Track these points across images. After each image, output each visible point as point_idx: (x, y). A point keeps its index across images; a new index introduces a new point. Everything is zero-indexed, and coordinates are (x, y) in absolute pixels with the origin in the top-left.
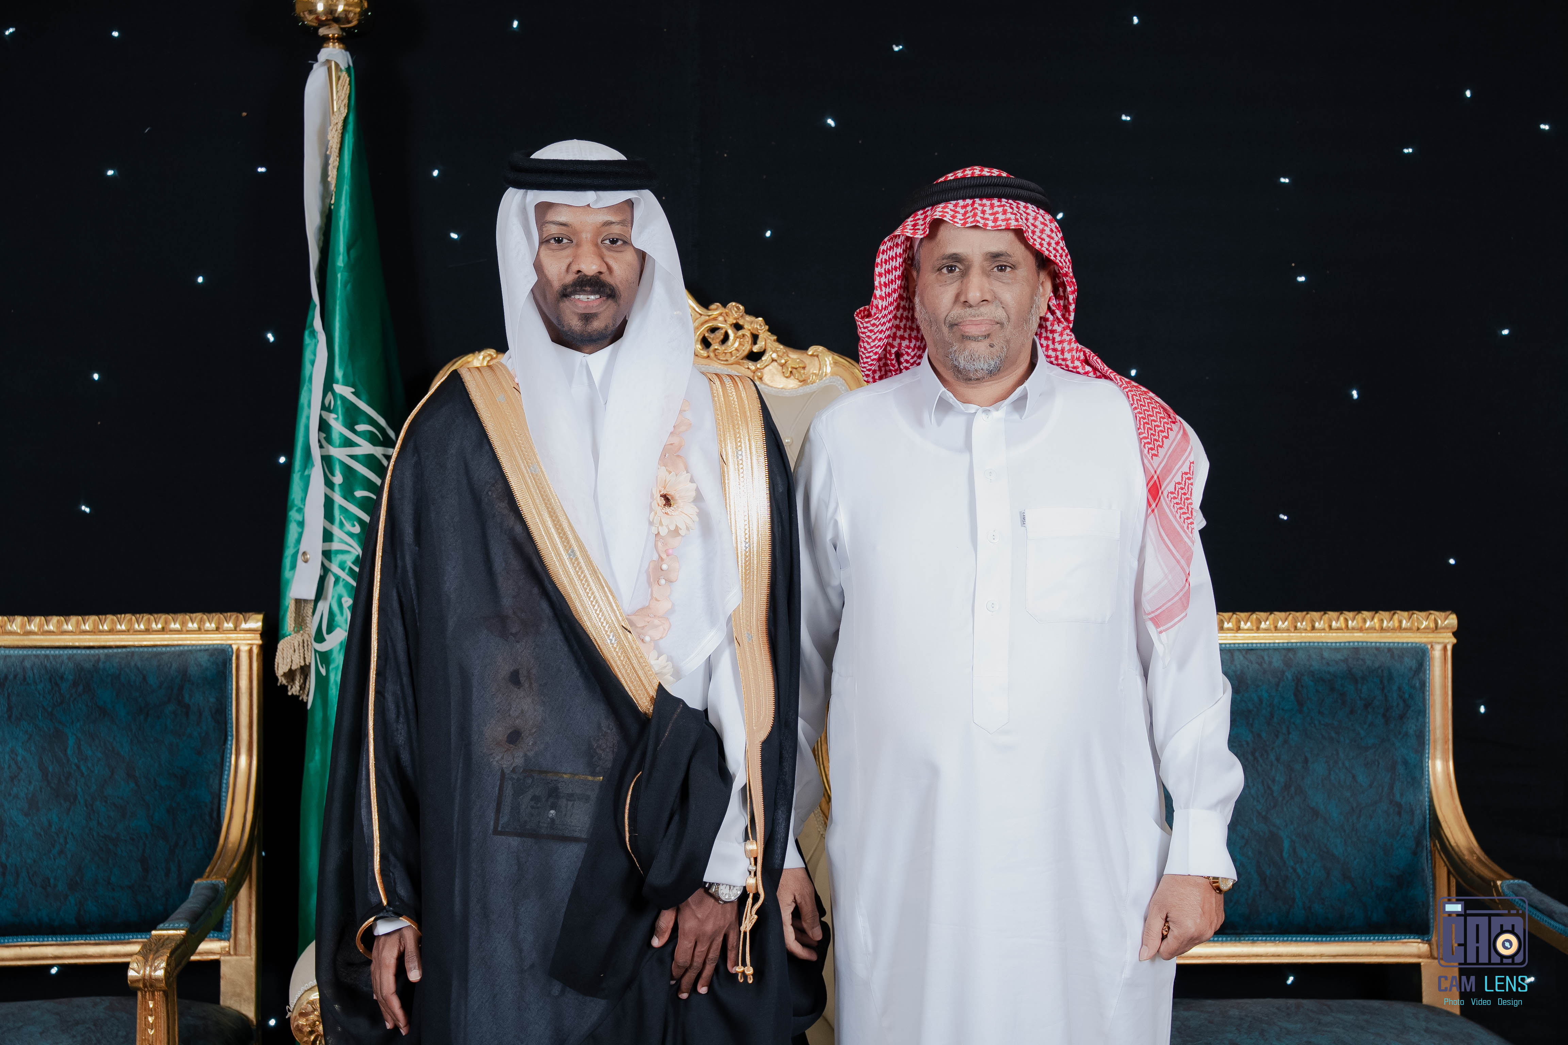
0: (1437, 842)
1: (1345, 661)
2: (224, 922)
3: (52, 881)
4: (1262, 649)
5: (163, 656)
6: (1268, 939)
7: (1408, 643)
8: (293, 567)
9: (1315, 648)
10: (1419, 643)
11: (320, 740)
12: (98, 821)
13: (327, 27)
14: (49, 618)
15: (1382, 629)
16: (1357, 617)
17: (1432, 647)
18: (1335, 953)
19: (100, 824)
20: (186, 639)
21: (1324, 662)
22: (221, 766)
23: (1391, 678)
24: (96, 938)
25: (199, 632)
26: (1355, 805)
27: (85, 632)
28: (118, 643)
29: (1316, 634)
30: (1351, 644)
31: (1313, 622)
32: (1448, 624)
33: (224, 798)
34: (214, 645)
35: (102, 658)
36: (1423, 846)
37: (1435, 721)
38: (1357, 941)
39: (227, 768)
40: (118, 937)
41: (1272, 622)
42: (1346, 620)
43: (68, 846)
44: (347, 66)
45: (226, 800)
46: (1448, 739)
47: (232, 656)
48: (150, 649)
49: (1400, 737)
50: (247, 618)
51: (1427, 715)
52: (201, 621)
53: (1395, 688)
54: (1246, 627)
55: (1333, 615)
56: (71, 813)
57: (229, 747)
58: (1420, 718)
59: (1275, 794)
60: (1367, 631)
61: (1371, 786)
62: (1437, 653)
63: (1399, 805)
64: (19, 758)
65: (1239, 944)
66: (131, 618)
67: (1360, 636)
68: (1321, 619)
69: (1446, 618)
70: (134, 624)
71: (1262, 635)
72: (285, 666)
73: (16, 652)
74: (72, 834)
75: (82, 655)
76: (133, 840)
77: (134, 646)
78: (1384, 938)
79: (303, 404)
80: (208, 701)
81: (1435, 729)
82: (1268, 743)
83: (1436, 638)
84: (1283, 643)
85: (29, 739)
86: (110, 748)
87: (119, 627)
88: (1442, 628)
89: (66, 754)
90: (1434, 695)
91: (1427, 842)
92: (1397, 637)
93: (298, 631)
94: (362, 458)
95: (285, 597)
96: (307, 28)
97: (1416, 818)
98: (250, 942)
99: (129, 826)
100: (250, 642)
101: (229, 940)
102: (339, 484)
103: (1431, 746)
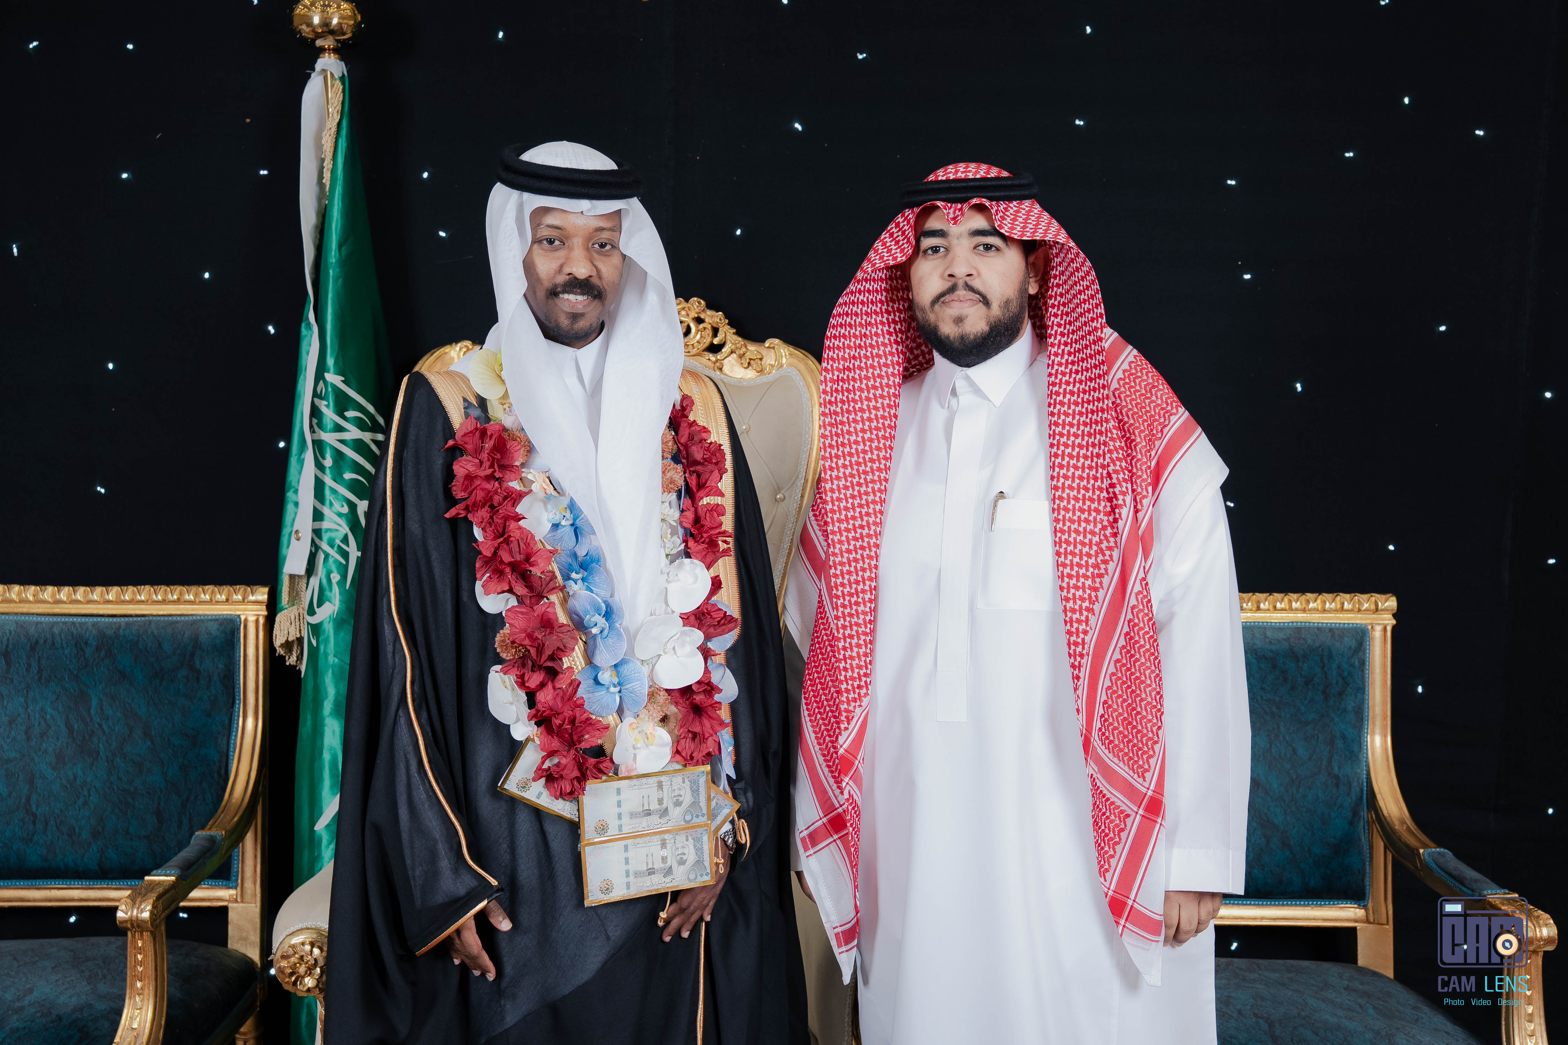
0: (1372, 814)
1: (1288, 640)
2: (233, 871)
3: (77, 830)
5: (178, 625)
7: (1349, 624)
8: (288, 544)
10: (1360, 624)
12: (118, 775)
13: (324, 39)
14: (76, 588)
15: (1324, 611)
16: (1301, 598)
17: (1372, 627)
18: (1274, 917)
19: (119, 779)
20: (198, 610)
21: (1267, 641)
22: (229, 725)
23: (1331, 656)
25: (211, 603)
27: (108, 602)
28: (138, 612)
30: (1295, 624)
31: (1259, 602)
32: (1388, 606)
33: (231, 757)
34: (223, 615)
35: (123, 625)
36: (1360, 817)
37: (1374, 698)
38: (1296, 905)
39: (234, 732)
42: (1290, 602)
43: (91, 798)
44: (341, 75)
45: (233, 760)
46: (1387, 716)
47: (240, 626)
48: (166, 618)
49: (1339, 712)
50: (254, 591)
51: (1366, 692)
53: (1334, 666)
55: (1277, 596)
56: (94, 768)
57: (236, 709)
58: (1359, 696)
60: (1311, 612)
61: (1310, 759)
62: (1377, 633)
63: (1337, 778)
64: (48, 717)
66: (150, 590)
67: (1303, 617)
68: (1266, 600)
69: (1386, 601)
70: (153, 595)
72: (283, 636)
73: (48, 619)
74: (95, 787)
75: (105, 623)
76: (148, 793)
77: (152, 615)
78: (1323, 903)
79: (298, 390)
80: (217, 667)
81: (1373, 706)
83: (1376, 619)
85: (57, 699)
86: (129, 709)
87: (138, 597)
88: (1382, 610)
89: (89, 713)
90: (1372, 673)
91: (1364, 813)
92: (1338, 618)
93: (293, 605)
94: (351, 443)
95: (282, 573)
96: (304, 40)
97: (1353, 790)
98: (255, 891)
99: (146, 781)
100: (256, 613)
101: (236, 889)
102: (329, 467)
103: (1369, 722)
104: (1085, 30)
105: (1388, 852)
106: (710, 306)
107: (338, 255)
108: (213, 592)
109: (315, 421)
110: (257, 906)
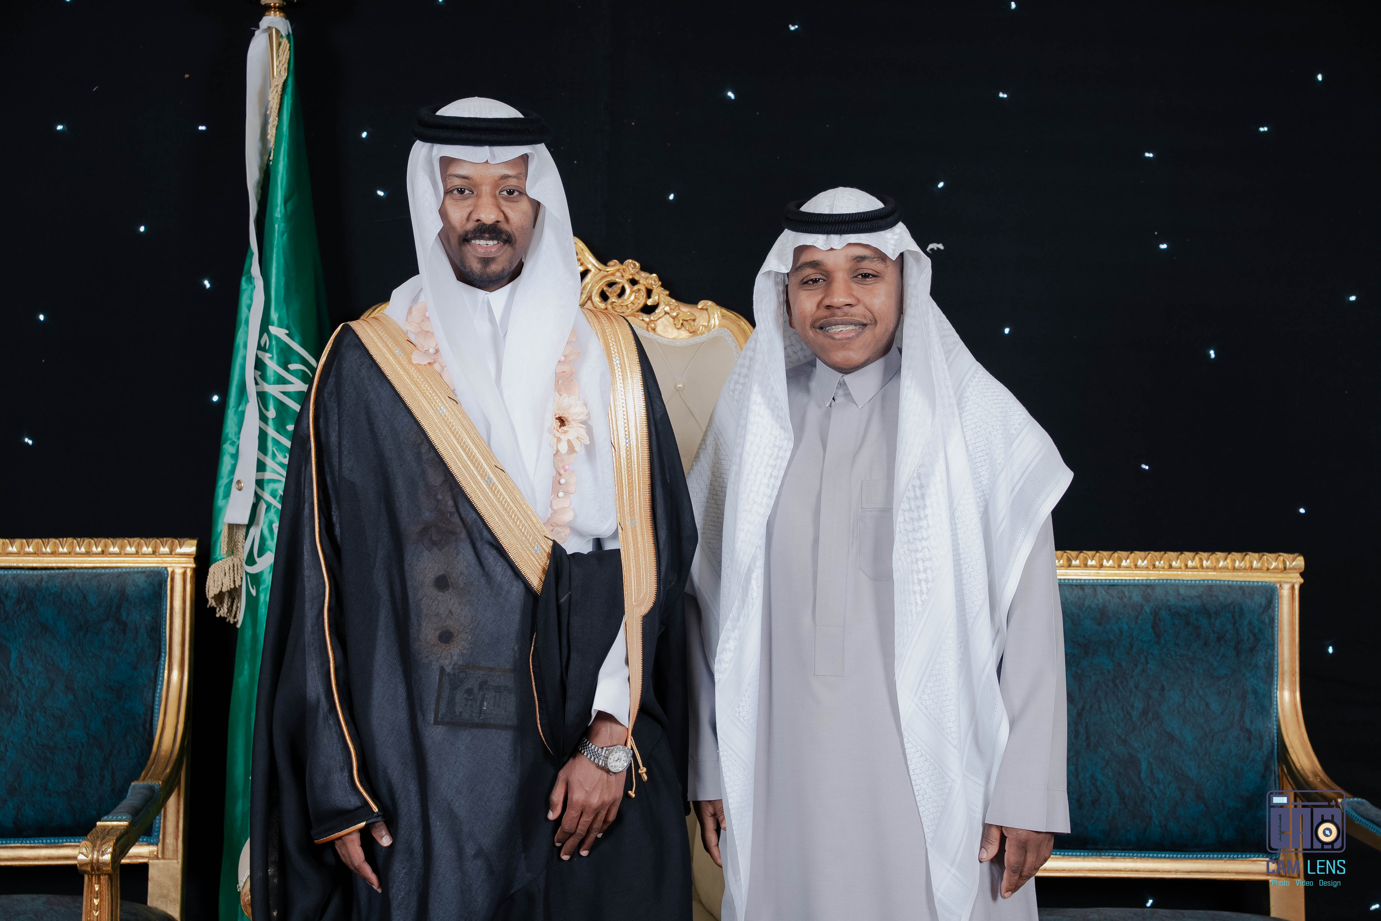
0: (1284, 767)
1: (1200, 597)
2: (154, 827)
4: (1122, 585)
5: (103, 577)
6: (1127, 854)
7: (1258, 582)
8: (227, 495)
9: (1172, 585)
10: (1269, 582)
11: (249, 655)
12: (37, 730)
15: (1234, 569)
16: (1211, 557)
17: (1280, 586)
18: (1189, 870)
19: (39, 733)
20: (124, 562)
21: (1180, 598)
22: (154, 680)
23: (1242, 613)
24: (32, 842)
25: (137, 556)
26: (1208, 731)
27: (29, 554)
28: (60, 565)
29: (1173, 573)
30: (1206, 582)
31: (1170, 561)
32: (1295, 565)
33: (156, 711)
34: (150, 567)
35: (45, 577)
36: (1271, 770)
37: (1283, 655)
38: (1209, 858)
39: (160, 683)
40: (53, 841)
41: (1132, 561)
42: (1201, 560)
43: (8, 754)
44: (286, 33)
45: (159, 713)
46: (1296, 672)
47: (167, 578)
48: (90, 571)
49: (1250, 668)
50: (182, 544)
51: (1276, 649)
52: (139, 544)
53: (1246, 622)
54: (1108, 565)
55: (1189, 555)
56: (11, 723)
57: (162, 662)
58: (1269, 652)
59: (1134, 719)
60: (1220, 570)
61: (1222, 713)
62: (1285, 592)
63: (1249, 732)
65: (1099, 859)
66: (73, 542)
67: (1214, 575)
68: (1178, 558)
69: (1294, 560)
70: (76, 547)
71: (1123, 572)
72: (216, 588)
74: (12, 742)
75: (26, 575)
76: (69, 748)
78: (1235, 856)
79: (239, 345)
80: (144, 620)
81: (1283, 662)
82: (1127, 672)
83: (1284, 578)
84: (1142, 580)
86: (51, 662)
87: (61, 549)
88: (1290, 569)
89: (8, 667)
90: (1281, 631)
91: (1276, 764)
92: (1248, 576)
93: (230, 555)
94: (295, 395)
95: (218, 522)
97: (1265, 744)
98: (177, 847)
99: (67, 736)
100: (184, 565)
101: (157, 845)
102: (273, 419)
103: (1279, 678)
104: (1010, 6)
106: (643, 269)
107: (284, 209)
108: (139, 546)
109: (259, 373)
110: (178, 862)
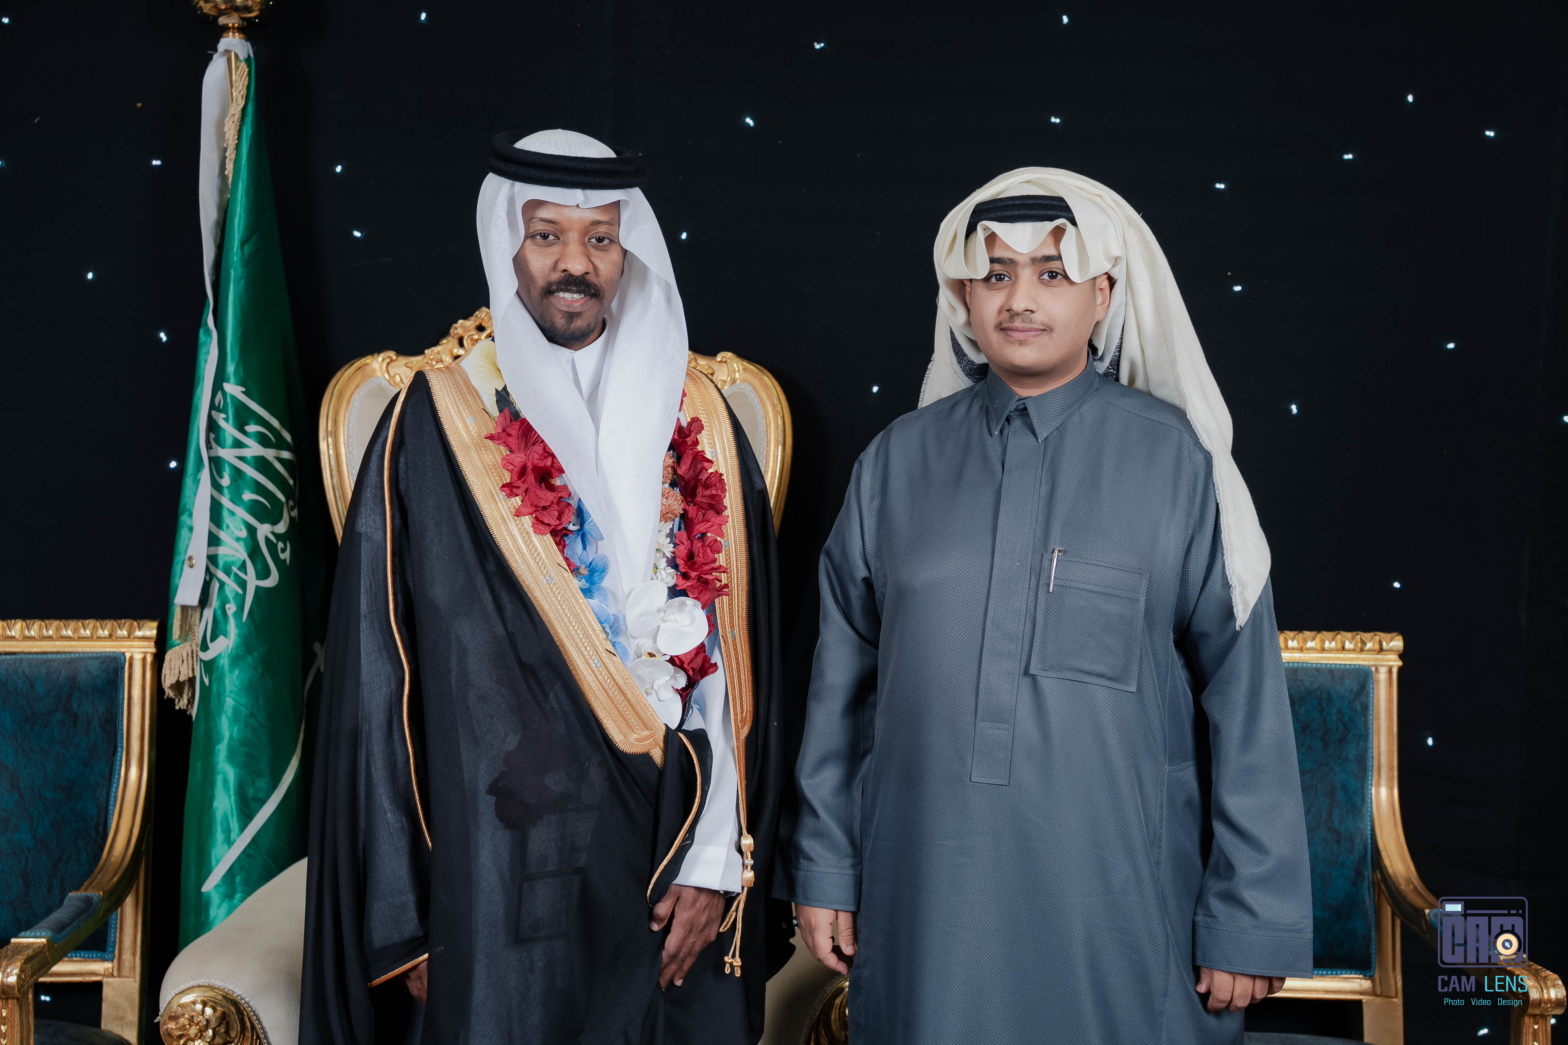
0: (1378, 872)
2: (108, 942)
7: (1350, 665)
10: (1362, 665)
13: (227, 16)
15: (1323, 650)
16: (1297, 637)
17: (1376, 669)
20: (76, 646)
22: (110, 775)
23: (1330, 699)
25: (92, 639)
28: (7, 650)
30: (1291, 664)
32: (1393, 646)
33: (111, 812)
34: (106, 652)
36: (1364, 878)
37: (1379, 746)
39: (116, 781)
44: (246, 56)
45: (113, 815)
46: (1393, 766)
47: (124, 664)
48: (40, 656)
49: (1339, 761)
50: (141, 626)
51: (1371, 740)
53: (1334, 710)
57: (119, 758)
58: (1362, 743)
62: (1382, 675)
63: (1338, 833)
66: (22, 624)
67: (1299, 657)
69: (1391, 640)
70: (25, 630)
72: (172, 677)
76: (15, 853)
77: (23, 653)
78: (1324, 973)
80: (97, 710)
81: (1378, 754)
83: (1381, 660)
87: (8, 632)
88: (1386, 651)
90: (1378, 719)
91: (1368, 873)
92: (1339, 658)
93: (186, 640)
94: (253, 461)
95: (173, 604)
96: (205, 16)
97: (1356, 848)
98: (134, 963)
99: (12, 840)
100: (143, 650)
101: (112, 961)
102: (227, 487)
103: (1374, 773)
104: (1062, 20)
105: (1396, 918)
107: (240, 254)
108: (95, 628)
109: (212, 436)
110: (136, 981)
